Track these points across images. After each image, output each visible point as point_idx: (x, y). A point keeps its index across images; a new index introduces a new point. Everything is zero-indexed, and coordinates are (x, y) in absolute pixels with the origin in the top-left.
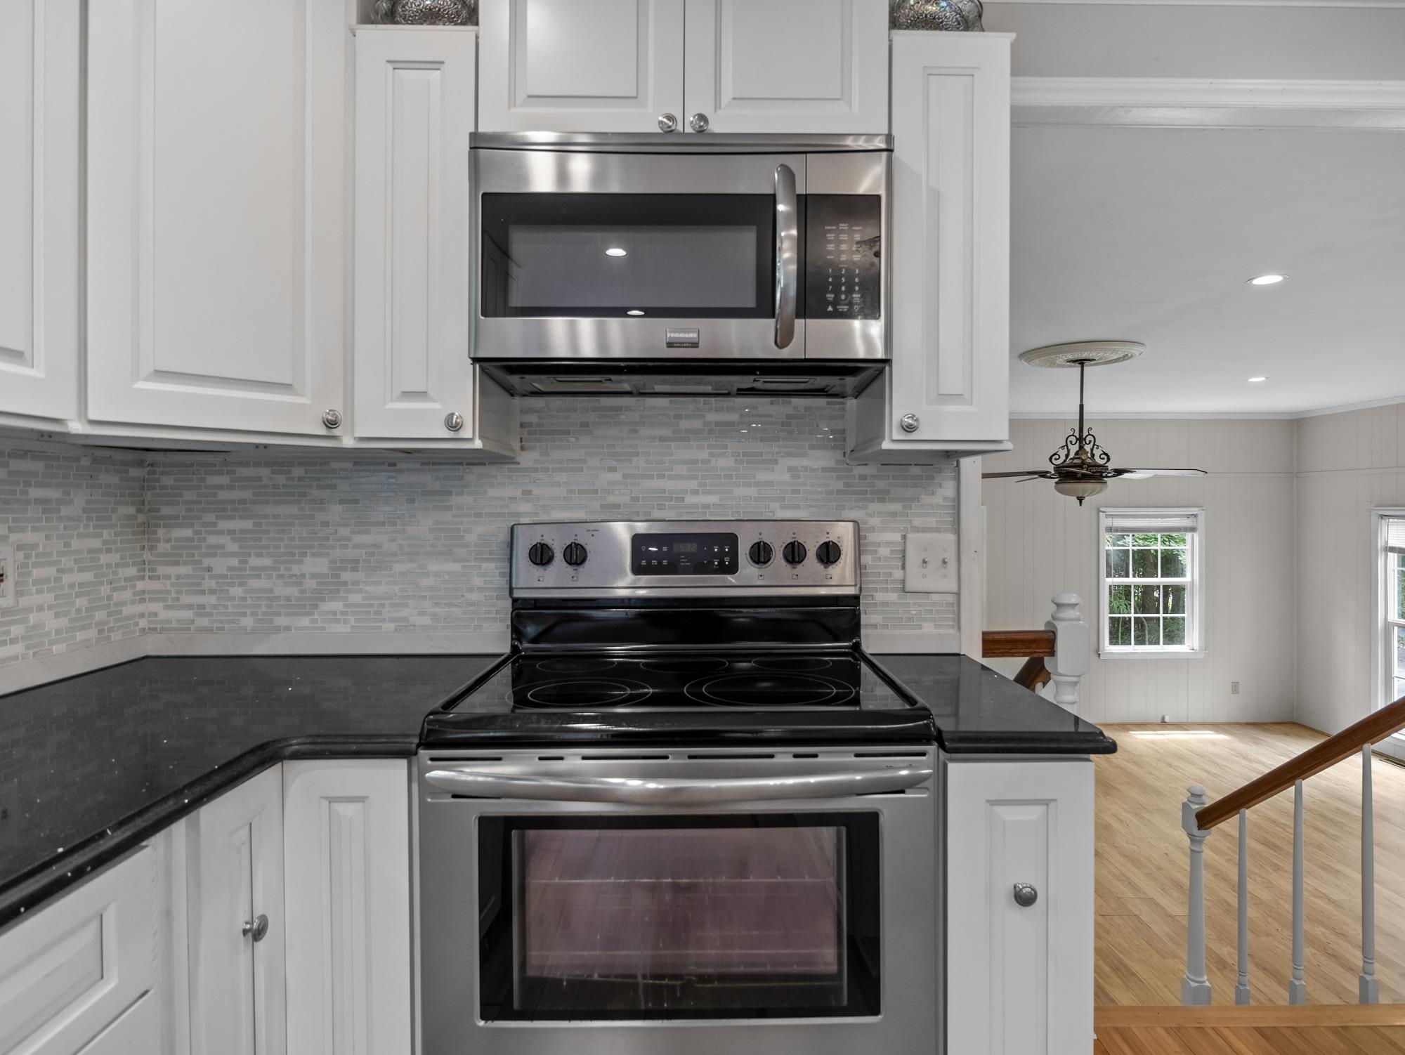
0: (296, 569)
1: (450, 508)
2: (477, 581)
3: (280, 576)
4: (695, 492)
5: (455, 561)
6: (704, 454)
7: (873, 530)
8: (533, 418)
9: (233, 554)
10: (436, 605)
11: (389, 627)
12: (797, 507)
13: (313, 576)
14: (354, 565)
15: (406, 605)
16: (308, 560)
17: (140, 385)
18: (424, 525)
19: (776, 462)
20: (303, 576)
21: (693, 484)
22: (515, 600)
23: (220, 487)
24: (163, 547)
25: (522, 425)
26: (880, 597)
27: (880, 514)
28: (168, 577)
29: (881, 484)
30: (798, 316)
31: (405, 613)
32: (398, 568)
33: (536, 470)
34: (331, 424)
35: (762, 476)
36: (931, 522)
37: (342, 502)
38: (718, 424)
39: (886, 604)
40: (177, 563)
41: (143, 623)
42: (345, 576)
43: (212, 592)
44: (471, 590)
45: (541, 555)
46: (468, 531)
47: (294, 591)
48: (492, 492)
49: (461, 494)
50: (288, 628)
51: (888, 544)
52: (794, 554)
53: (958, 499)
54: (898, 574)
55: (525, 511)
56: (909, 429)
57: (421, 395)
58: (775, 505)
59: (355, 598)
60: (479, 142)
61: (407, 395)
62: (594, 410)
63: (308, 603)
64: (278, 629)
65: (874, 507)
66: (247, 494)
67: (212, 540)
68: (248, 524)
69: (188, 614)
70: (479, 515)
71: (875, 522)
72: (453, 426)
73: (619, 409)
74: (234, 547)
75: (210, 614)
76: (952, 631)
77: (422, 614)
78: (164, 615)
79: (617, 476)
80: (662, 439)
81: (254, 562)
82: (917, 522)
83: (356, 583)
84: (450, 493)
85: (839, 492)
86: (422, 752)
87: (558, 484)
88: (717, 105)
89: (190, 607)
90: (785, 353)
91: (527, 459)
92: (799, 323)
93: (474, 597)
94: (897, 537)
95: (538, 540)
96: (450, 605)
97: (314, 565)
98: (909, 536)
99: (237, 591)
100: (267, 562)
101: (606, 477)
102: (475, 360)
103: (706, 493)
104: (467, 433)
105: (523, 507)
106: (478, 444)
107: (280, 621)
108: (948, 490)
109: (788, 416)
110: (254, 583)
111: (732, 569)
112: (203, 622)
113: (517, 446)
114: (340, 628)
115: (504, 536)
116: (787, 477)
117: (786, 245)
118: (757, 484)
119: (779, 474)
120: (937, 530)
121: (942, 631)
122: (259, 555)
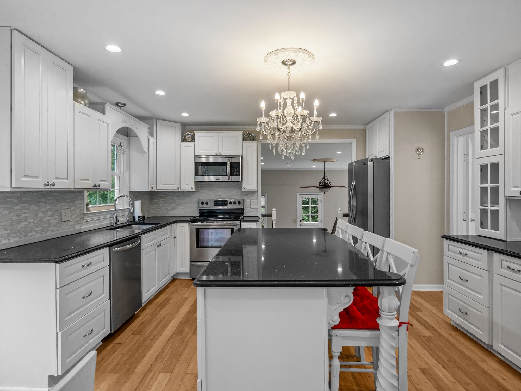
0: (171, 205)
1: (190, 197)
2: (194, 207)
3: (169, 206)
4: (223, 195)
5: (192, 204)
6: (224, 190)
7: (246, 200)
8: (201, 185)
9: (162, 203)
10: (189, 210)
11: (183, 213)
12: (236, 197)
13: (173, 206)
14: (178, 205)
15: (185, 210)
16: (172, 204)
17: (161, 186)
18: (187, 199)
19: (233, 191)
20: (172, 206)
21: (222, 194)
22: (199, 209)
23: (161, 195)
24: (153, 202)
25: (200, 186)
26: (247, 209)
27: (247, 198)
28: (154, 206)
29: (247, 194)
30: (230, 176)
31: (185, 211)
32: (184, 205)
33: (202, 192)
34: (178, 188)
35: (232, 193)
36: (254, 199)
37: (177, 196)
38: (226, 186)
39: (248, 210)
40: (155, 205)
41: (151, 212)
42: (177, 206)
43: (160, 208)
44: (193, 208)
45: (202, 203)
46: (193, 200)
47: (170, 208)
48: (196, 195)
49: (192, 195)
50: (169, 213)
51: (248, 202)
52: (235, 203)
53: (258, 196)
54: (250, 206)
55: (201, 198)
56: (245, 188)
57: (188, 185)
58: (233, 197)
59: (178, 209)
60: (195, 157)
61: (187, 185)
62: (210, 184)
63: (172, 210)
64: (168, 213)
65: (247, 197)
66: (164, 195)
67: (160, 201)
68: (164, 199)
69: (157, 211)
70: (194, 198)
71: (247, 199)
72: (192, 188)
73: (213, 184)
74: (162, 202)
75: (159, 211)
76: (257, 213)
77: (187, 211)
78: (153, 211)
79: (212, 193)
80: (219, 188)
81: (165, 204)
82: (252, 199)
83: (178, 207)
84: (191, 195)
85: (242, 195)
86: (190, 222)
87: (205, 194)
88: (222, 151)
89: (157, 210)
90: (229, 180)
91: (201, 191)
92: (231, 177)
93: (194, 209)
94: (250, 201)
95: (202, 201)
96: (191, 210)
97: (173, 205)
98: (251, 201)
99: (163, 208)
100: (167, 204)
101: (211, 193)
102: (195, 181)
103: (225, 195)
104: (193, 189)
105: (200, 197)
106: (195, 190)
107: (169, 212)
108: (256, 194)
109: (235, 185)
110: (165, 207)
111: (227, 205)
112: (159, 212)
113: (199, 189)
114: (177, 213)
115: (198, 201)
116: (235, 193)
117: (228, 167)
118: (231, 194)
119: (234, 193)
120: (255, 200)
121: (256, 213)
122: (166, 203)
